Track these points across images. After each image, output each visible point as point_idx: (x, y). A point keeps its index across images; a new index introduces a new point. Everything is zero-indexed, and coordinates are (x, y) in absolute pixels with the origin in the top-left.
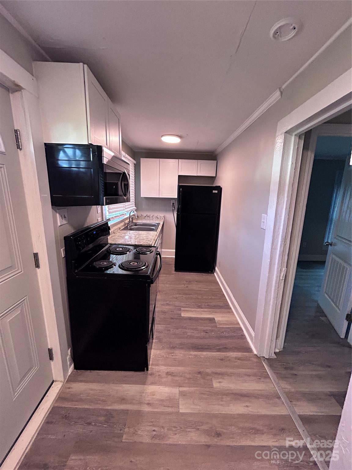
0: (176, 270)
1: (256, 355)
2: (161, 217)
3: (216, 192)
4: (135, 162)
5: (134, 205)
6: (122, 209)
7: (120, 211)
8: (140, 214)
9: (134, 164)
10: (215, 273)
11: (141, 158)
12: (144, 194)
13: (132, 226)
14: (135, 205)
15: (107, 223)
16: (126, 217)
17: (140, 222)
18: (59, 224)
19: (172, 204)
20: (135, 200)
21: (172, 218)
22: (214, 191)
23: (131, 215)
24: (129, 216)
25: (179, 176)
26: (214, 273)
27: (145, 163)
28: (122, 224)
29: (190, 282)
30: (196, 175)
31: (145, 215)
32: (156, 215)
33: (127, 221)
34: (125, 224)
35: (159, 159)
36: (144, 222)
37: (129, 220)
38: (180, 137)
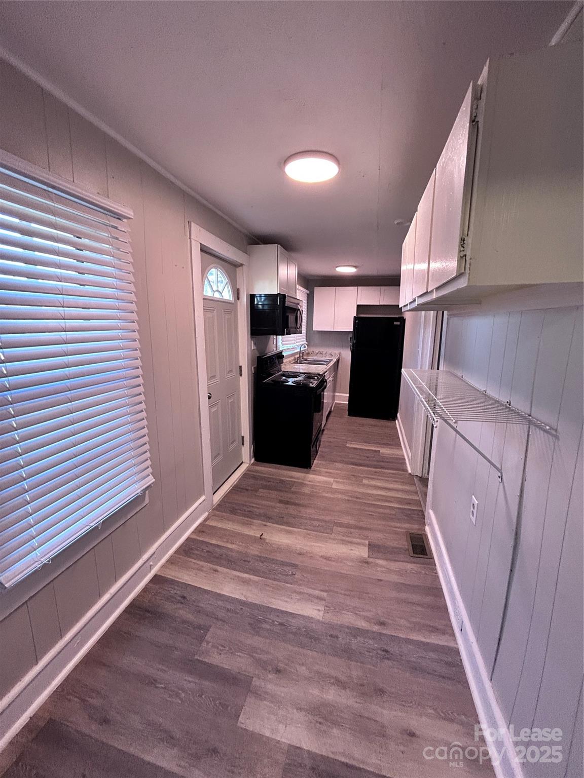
0: (350, 415)
1: (410, 474)
2: (335, 354)
3: (399, 323)
4: (308, 292)
5: (305, 339)
6: (293, 342)
7: (291, 344)
8: (311, 350)
9: (308, 294)
10: (397, 421)
11: (315, 288)
12: (316, 327)
13: (302, 361)
14: (307, 339)
15: (282, 352)
16: (296, 351)
17: (310, 358)
18: (253, 349)
19: (349, 339)
20: (307, 334)
21: (347, 355)
22: (395, 323)
23: (301, 349)
24: (299, 350)
25: (358, 306)
26: (395, 421)
27: (319, 292)
28: (293, 358)
29: (363, 425)
30: (379, 304)
31: (317, 352)
32: (330, 352)
33: (297, 356)
34: (295, 359)
35: (334, 287)
36: (315, 358)
37: (299, 355)
38: (355, 267)
